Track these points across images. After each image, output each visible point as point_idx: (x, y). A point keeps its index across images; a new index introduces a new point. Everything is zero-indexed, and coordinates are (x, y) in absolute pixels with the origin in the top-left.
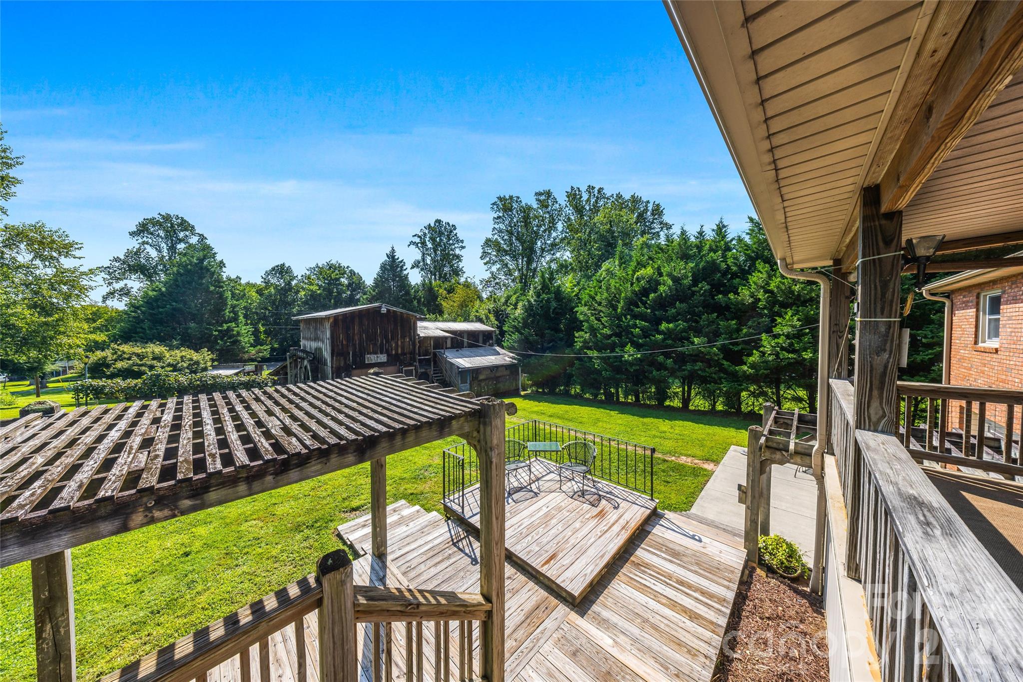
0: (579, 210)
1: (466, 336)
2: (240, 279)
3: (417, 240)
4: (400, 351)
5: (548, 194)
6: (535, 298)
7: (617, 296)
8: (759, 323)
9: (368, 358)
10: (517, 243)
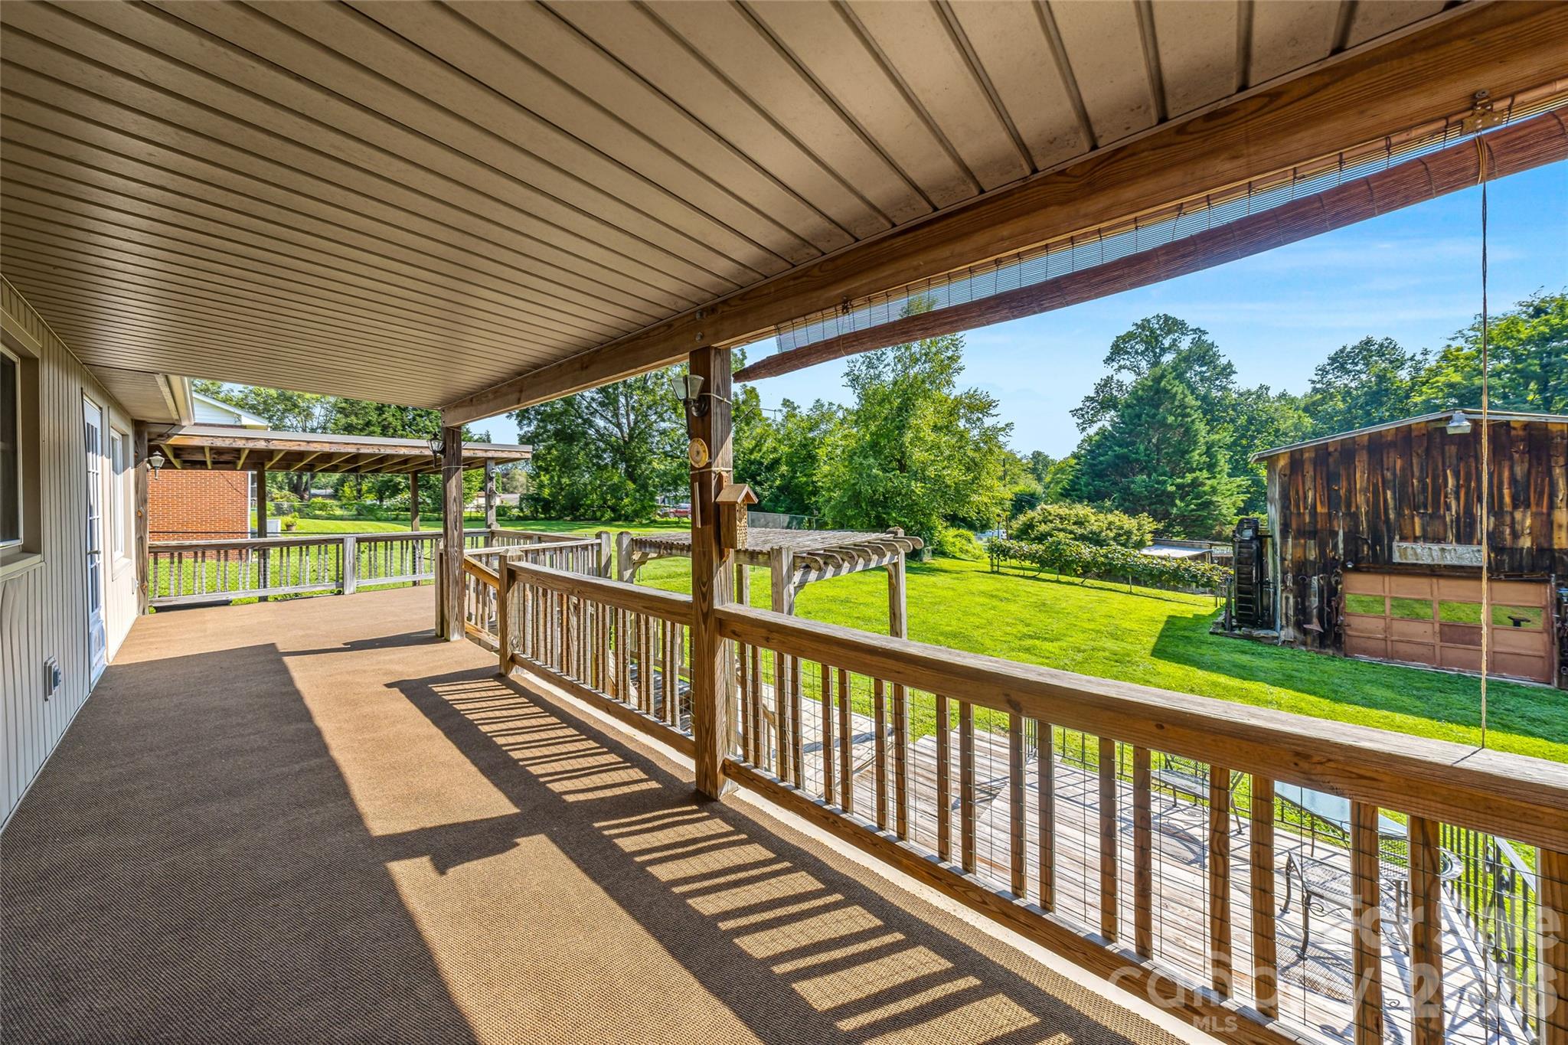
2: (1267, 389)
9: (1404, 550)
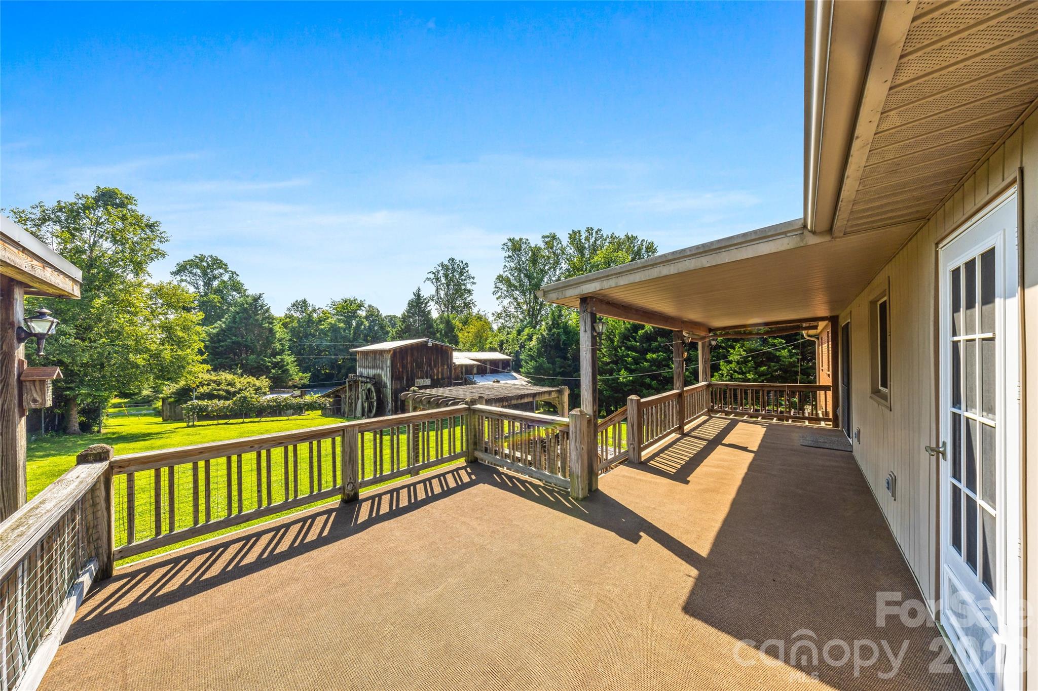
0: (580, 249)
1: (488, 363)
3: (432, 276)
4: (440, 377)
5: (554, 237)
6: (547, 332)
7: (614, 331)
8: (718, 353)
9: (417, 382)
10: (526, 280)
